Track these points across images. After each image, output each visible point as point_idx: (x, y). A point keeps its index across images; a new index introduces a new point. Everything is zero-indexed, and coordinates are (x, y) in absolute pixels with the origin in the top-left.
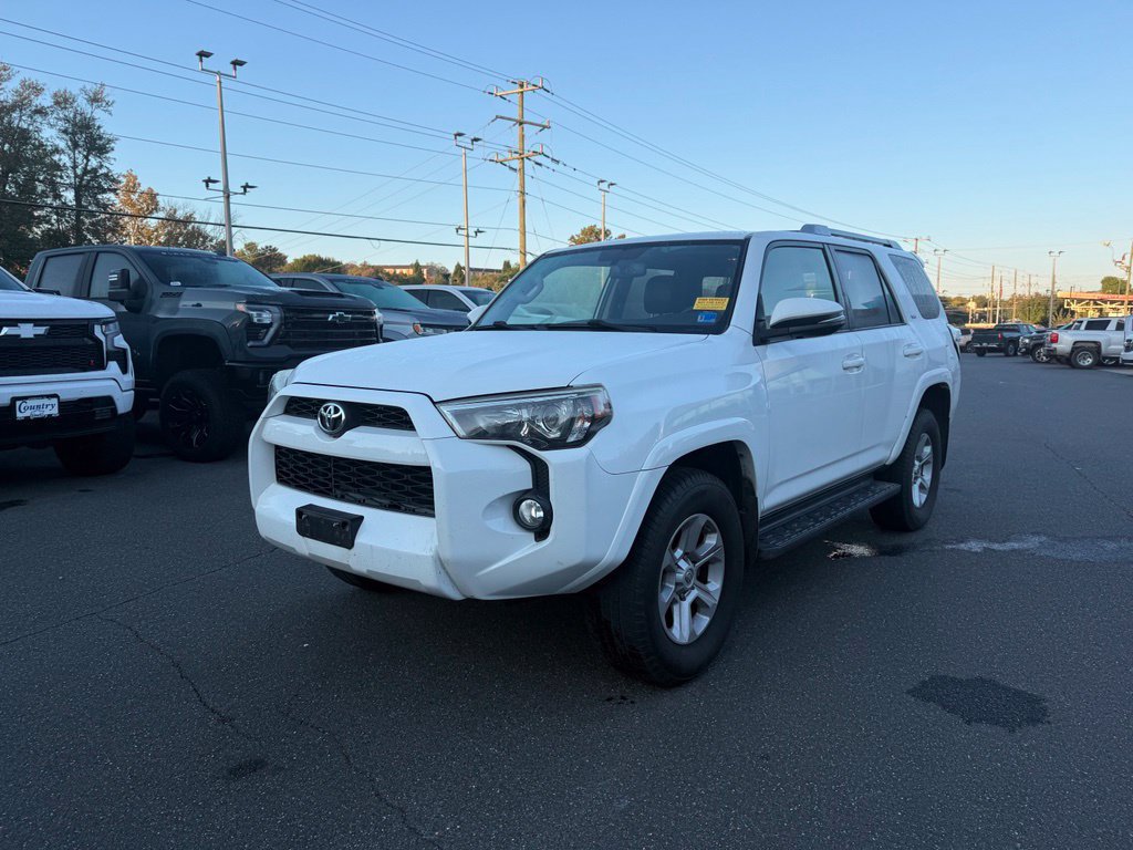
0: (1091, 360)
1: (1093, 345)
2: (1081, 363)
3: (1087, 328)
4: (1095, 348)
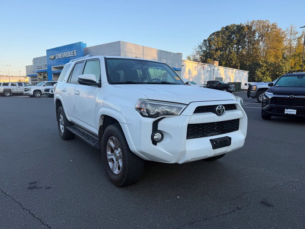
0: (9, 94)
1: (9, 90)
2: (7, 95)
3: (3, 85)
4: (10, 91)
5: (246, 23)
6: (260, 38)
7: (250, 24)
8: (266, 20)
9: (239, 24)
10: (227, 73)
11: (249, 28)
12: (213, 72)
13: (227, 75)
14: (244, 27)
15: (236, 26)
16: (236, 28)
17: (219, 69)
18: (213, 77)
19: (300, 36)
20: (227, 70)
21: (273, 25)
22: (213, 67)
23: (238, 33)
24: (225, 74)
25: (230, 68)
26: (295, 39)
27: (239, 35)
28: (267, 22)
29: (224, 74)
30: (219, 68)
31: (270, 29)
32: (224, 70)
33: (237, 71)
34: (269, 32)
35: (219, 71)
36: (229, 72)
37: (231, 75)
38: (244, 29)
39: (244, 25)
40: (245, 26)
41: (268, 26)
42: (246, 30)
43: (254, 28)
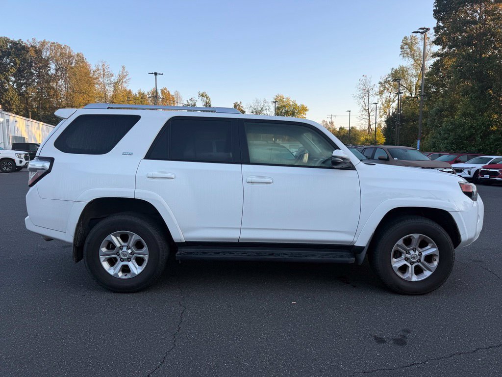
5: (31, 41)
6: (59, 73)
7: (38, 45)
8: (65, 45)
9: (16, 40)
10: (30, 128)
11: (38, 52)
12: (8, 126)
13: (30, 133)
14: (27, 47)
15: (11, 43)
16: (10, 46)
17: (16, 121)
18: (8, 135)
19: (116, 81)
20: (29, 123)
21: (78, 55)
22: (5, 116)
23: (18, 56)
24: (27, 131)
25: (34, 121)
26: (111, 84)
27: (19, 61)
28: (68, 50)
29: (25, 131)
30: (17, 119)
31: (74, 61)
32: (24, 123)
33: (45, 127)
34: (73, 65)
35: (17, 125)
36: (33, 127)
37: (36, 132)
38: (28, 52)
39: (28, 43)
40: (29, 46)
41: (70, 56)
42: (32, 53)
43: (45, 54)
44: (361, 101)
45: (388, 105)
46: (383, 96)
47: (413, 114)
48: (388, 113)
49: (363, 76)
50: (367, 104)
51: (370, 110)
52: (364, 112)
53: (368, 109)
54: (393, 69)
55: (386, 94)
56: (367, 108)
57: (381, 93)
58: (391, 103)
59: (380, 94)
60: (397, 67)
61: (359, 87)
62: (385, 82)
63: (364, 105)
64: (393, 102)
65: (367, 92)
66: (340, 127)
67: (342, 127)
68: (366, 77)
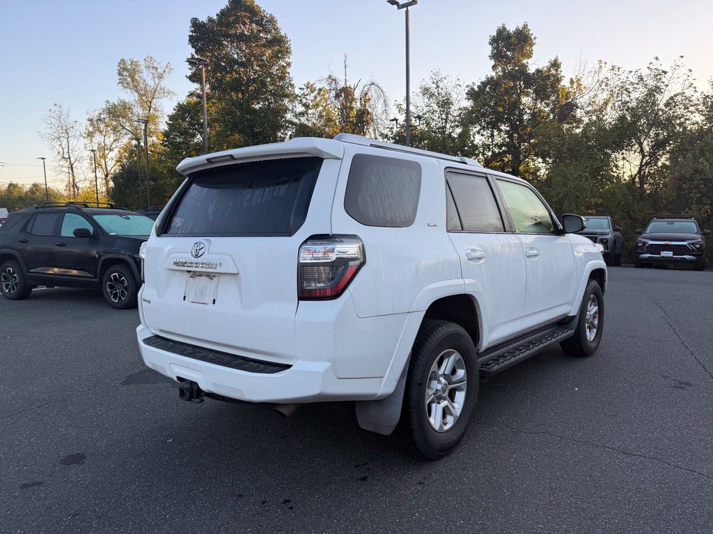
44: (56, 144)
45: (103, 154)
46: (94, 139)
47: (154, 170)
48: (104, 166)
49: (55, 105)
50: (66, 150)
51: (73, 160)
52: (63, 162)
53: (69, 158)
54: (107, 102)
55: (98, 138)
56: (67, 156)
57: (90, 135)
58: (107, 152)
59: (88, 136)
60: (115, 100)
61: (49, 122)
62: (99, 120)
63: (61, 150)
64: (111, 150)
65: (66, 132)
66: (9, 182)
67: (14, 183)
68: (61, 107)
